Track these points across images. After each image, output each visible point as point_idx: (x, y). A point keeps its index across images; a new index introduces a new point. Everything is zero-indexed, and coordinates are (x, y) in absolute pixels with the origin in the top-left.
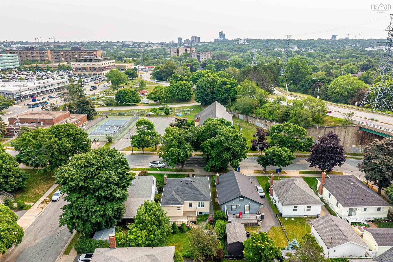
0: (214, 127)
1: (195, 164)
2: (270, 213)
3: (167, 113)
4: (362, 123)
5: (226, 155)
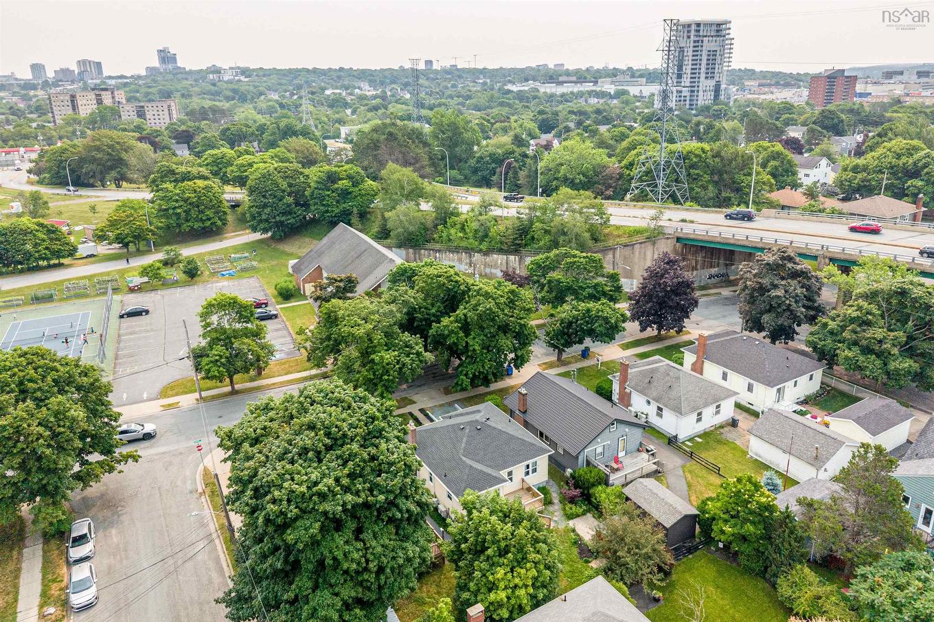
3: (192, 273)
4: (682, 229)
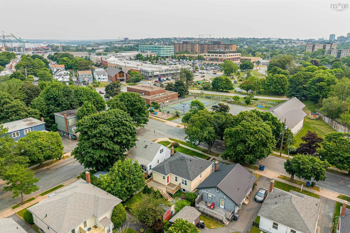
0: (243, 117)
3: (247, 102)
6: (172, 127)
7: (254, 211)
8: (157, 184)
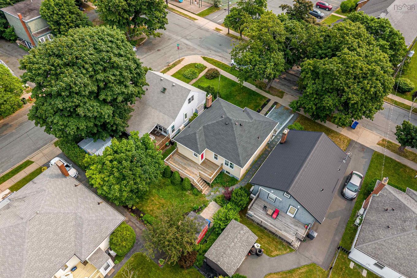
0: (343, 37)
1: (295, 85)
2: (335, 235)
5: (329, 101)
6: (207, 31)
7: (340, 217)
8: (185, 161)
